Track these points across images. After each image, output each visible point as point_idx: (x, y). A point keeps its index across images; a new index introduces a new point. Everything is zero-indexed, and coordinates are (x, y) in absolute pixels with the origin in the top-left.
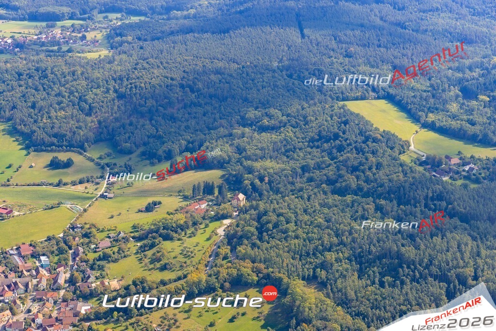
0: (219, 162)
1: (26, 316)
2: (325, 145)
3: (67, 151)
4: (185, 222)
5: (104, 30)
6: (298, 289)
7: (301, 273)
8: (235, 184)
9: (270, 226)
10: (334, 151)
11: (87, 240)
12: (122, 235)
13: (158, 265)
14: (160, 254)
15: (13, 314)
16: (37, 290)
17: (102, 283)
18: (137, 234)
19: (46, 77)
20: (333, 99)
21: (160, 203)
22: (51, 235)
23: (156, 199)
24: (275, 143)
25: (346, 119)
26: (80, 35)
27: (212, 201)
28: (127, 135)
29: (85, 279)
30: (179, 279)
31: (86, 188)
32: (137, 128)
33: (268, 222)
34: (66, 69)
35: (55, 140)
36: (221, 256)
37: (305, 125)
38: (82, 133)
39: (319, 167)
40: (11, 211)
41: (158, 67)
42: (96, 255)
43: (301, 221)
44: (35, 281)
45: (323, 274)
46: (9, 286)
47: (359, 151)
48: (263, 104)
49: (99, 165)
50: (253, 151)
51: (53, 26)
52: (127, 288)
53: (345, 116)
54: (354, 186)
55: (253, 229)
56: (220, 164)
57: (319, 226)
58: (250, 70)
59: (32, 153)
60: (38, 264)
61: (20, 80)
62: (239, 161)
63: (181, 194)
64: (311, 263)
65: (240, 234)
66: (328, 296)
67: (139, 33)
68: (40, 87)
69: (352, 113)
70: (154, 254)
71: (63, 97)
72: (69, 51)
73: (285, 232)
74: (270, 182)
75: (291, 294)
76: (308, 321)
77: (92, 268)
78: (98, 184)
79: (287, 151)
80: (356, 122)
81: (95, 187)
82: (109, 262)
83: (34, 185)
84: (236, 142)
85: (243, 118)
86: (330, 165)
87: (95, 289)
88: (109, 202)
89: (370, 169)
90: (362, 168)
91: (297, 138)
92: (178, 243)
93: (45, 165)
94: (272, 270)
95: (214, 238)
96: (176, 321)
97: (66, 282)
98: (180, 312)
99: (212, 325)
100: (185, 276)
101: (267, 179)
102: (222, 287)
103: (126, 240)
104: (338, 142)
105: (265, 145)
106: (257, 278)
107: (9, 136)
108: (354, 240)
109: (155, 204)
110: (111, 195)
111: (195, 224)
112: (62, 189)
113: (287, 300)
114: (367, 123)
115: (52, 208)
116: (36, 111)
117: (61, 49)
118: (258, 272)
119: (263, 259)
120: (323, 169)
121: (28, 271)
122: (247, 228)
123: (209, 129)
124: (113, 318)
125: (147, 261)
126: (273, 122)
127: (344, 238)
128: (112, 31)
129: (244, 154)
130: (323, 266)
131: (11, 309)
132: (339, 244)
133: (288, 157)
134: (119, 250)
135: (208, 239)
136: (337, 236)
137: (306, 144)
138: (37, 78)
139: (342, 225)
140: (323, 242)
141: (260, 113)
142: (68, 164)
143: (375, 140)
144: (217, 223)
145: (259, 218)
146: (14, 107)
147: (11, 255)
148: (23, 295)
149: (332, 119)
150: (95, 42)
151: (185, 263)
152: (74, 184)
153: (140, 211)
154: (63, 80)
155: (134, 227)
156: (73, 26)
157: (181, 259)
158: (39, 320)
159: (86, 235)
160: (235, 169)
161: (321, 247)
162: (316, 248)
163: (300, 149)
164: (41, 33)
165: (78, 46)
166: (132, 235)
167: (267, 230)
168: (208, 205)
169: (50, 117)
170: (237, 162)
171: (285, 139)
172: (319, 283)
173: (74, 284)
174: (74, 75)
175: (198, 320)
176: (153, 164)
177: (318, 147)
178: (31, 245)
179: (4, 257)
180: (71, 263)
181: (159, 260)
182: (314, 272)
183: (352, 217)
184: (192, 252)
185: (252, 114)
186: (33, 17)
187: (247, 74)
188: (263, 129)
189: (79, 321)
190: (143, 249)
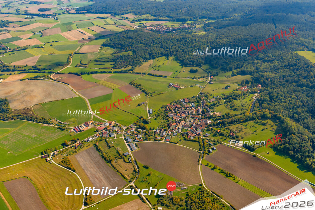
0: (250, 72)
1: (189, 123)
2: (291, 68)
3: (195, 67)
4: (241, 94)
5: (202, 25)
6: (289, 122)
7: (288, 115)
8: (257, 81)
9: (275, 97)
10: (295, 70)
11: (207, 98)
12: (218, 97)
13: (233, 108)
14: (233, 104)
15: (185, 122)
16: (192, 114)
17: (214, 113)
18: (223, 97)
19: (186, 41)
20: (292, 51)
21: (230, 86)
22: (194, 96)
23: (229, 85)
24: (271, 66)
25: (299, 58)
26: (194, 26)
27: (249, 86)
28: (216, 62)
29: (208, 112)
30: (241, 114)
31: (203, 80)
32: (219, 60)
33: (274, 96)
34: (193, 38)
35: (191, 63)
36: (256, 107)
37: (282, 60)
38: (200, 61)
39: (289, 76)
40: (180, 87)
41: (225, 38)
42: (211, 103)
43: (287, 96)
44: (191, 111)
45: (297, 116)
46: (183, 112)
47: (306, 71)
48: (265, 52)
49: (207, 72)
50: (263, 69)
51: (185, 23)
52: (223, 116)
53: (298, 57)
54: (306, 84)
55: (268, 98)
56: (250, 73)
57: (294, 98)
58: (258, 39)
59: (184, 67)
60: (191, 105)
61: (177, 42)
62: (257, 72)
63: (237, 83)
64: (291, 112)
65: (262, 99)
66: (301, 125)
67: (215, 26)
68: (185, 44)
69: (301, 56)
70: (231, 105)
71: (193, 48)
72: (191, 32)
73: (281, 100)
74: (271, 81)
75: (286, 123)
76: (294, 134)
77: (210, 108)
78: (207, 78)
79: (276, 69)
80: (303, 60)
81: (206, 79)
82: (215, 106)
83: (185, 78)
84: (255, 65)
85: (257, 57)
86: (294, 75)
87: (212, 116)
88: (212, 85)
89: (312, 78)
90: (308, 77)
91: (280, 65)
92: (239, 101)
93: (188, 71)
94: (277, 113)
95: (252, 100)
96: (242, 129)
97: (201, 112)
98: (243, 126)
99: (255, 131)
100: (244, 113)
101: (269, 80)
102: (258, 118)
103: (220, 99)
104: (296, 67)
105: (267, 67)
106: (271, 116)
107: (175, 61)
108: (309, 105)
109: (228, 86)
110: (212, 83)
111: (244, 94)
112: (195, 80)
113: (284, 125)
114: (307, 60)
115: (193, 86)
116: (184, 53)
117: (188, 31)
118: (271, 114)
119: (273, 109)
120: (291, 77)
121: (188, 108)
122: (266, 98)
123: (245, 60)
124: (219, 126)
125: (229, 107)
126: (269, 59)
127: (305, 103)
128: (205, 25)
129: (259, 70)
130: (296, 113)
131: (184, 120)
132: (303, 106)
133: (276, 72)
134: (218, 102)
135: (250, 100)
136: (302, 102)
137: (283, 67)
138: (183, 41)
139: (303, 99)
140: (296, 104)
141: (264, 55)
142: (196, 71)
143: (312, 67)
144: (252, 95)
145: (269, 94)
146: (177, 51)
147: (182, 102)
148: (188, 116)
149: (293, 58)
150: (199, 29)
151: (243, 108)
152: (199, 78)
153: (223, 89)
154: (192, 42)
155: (222, 94)
156: (191, 23)
157: (241, 107)
158: (194, 125)
159: (206, 96)
160: (256, 75)
161: (295, 106)
162: (293, 107)
163: (281, 69)
164: (181, 26)
165: (194, 30)
166: (222, 97)
167: (274, 99)
168: (248, 88)
169: (189, 55)
170: (257, 73)
171: (275, 65)
172: (295, 119)
173: (204, 113)
174: (196, 40)
175: (250, 129)
176: (225, 72)
177: (288, 68)
178: (188, 99)
179: (180, 102)
180: (202, 106)
181: (233, 107)
182: (293, 115)
183: (307, 95)
184: (245, 105)
185: (261, 55)
186: (178, 20)
187: (257, 41)
188: (265, 61)
189: (208, 126)
190: (226, 102)
